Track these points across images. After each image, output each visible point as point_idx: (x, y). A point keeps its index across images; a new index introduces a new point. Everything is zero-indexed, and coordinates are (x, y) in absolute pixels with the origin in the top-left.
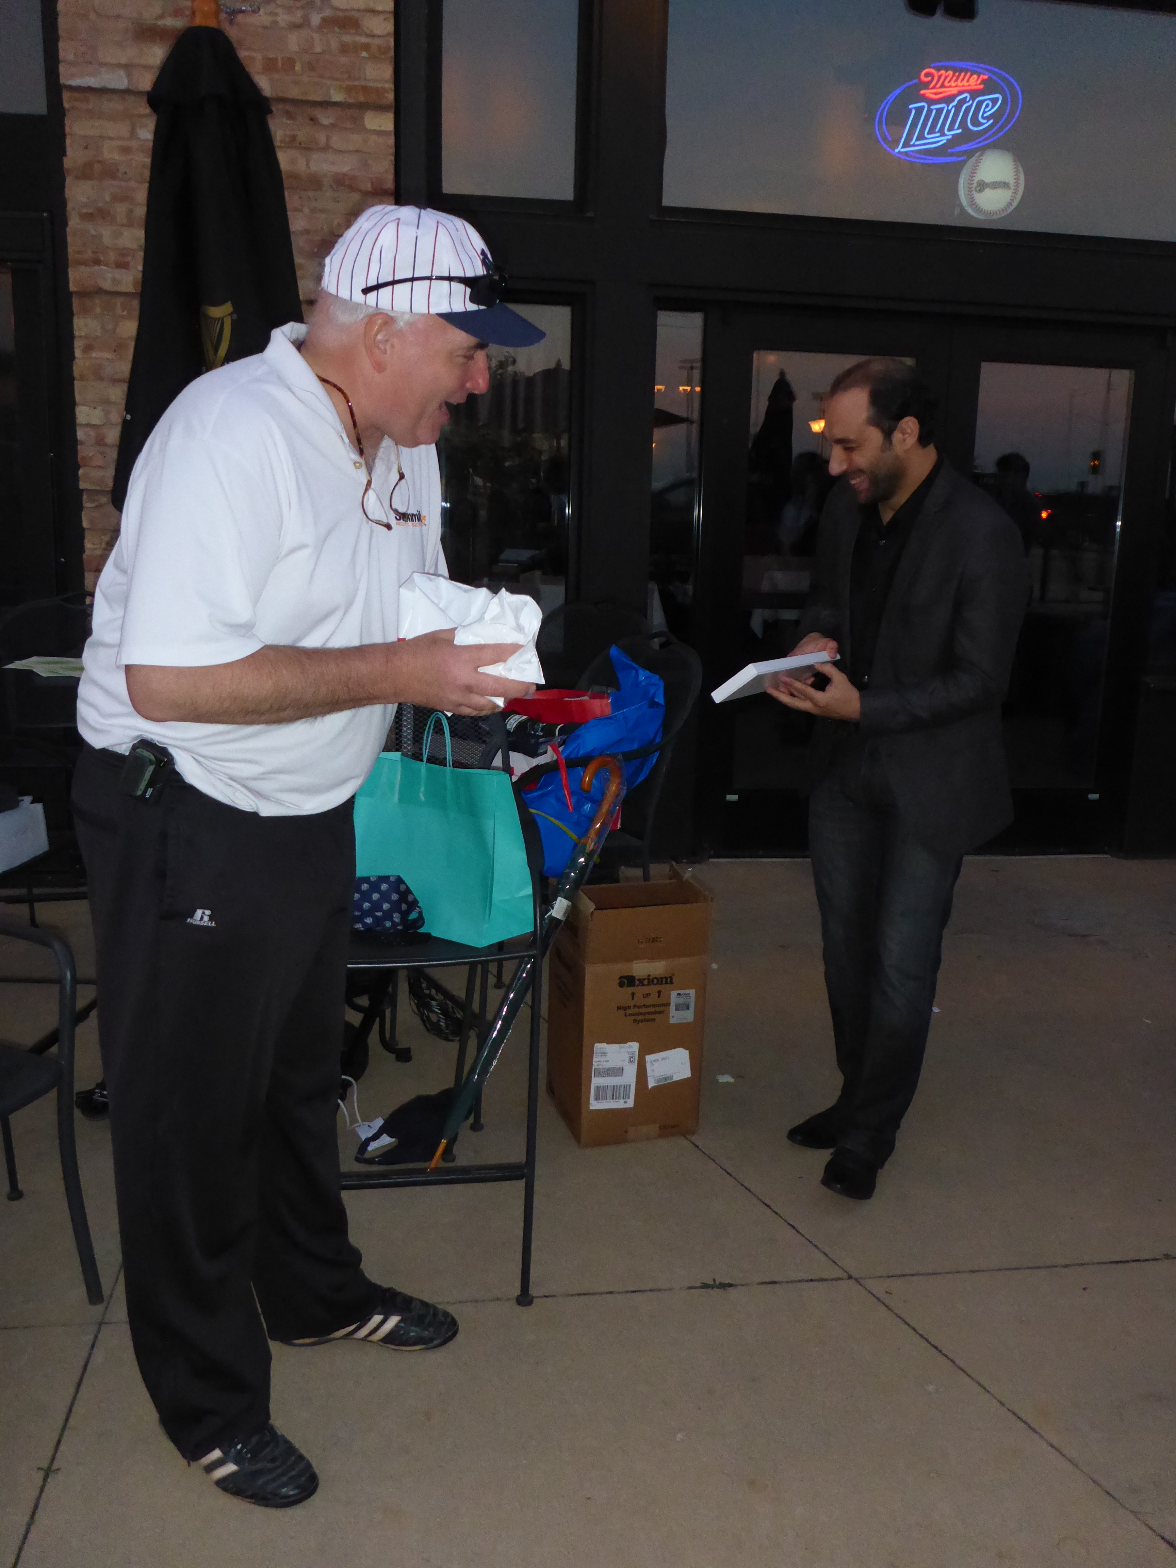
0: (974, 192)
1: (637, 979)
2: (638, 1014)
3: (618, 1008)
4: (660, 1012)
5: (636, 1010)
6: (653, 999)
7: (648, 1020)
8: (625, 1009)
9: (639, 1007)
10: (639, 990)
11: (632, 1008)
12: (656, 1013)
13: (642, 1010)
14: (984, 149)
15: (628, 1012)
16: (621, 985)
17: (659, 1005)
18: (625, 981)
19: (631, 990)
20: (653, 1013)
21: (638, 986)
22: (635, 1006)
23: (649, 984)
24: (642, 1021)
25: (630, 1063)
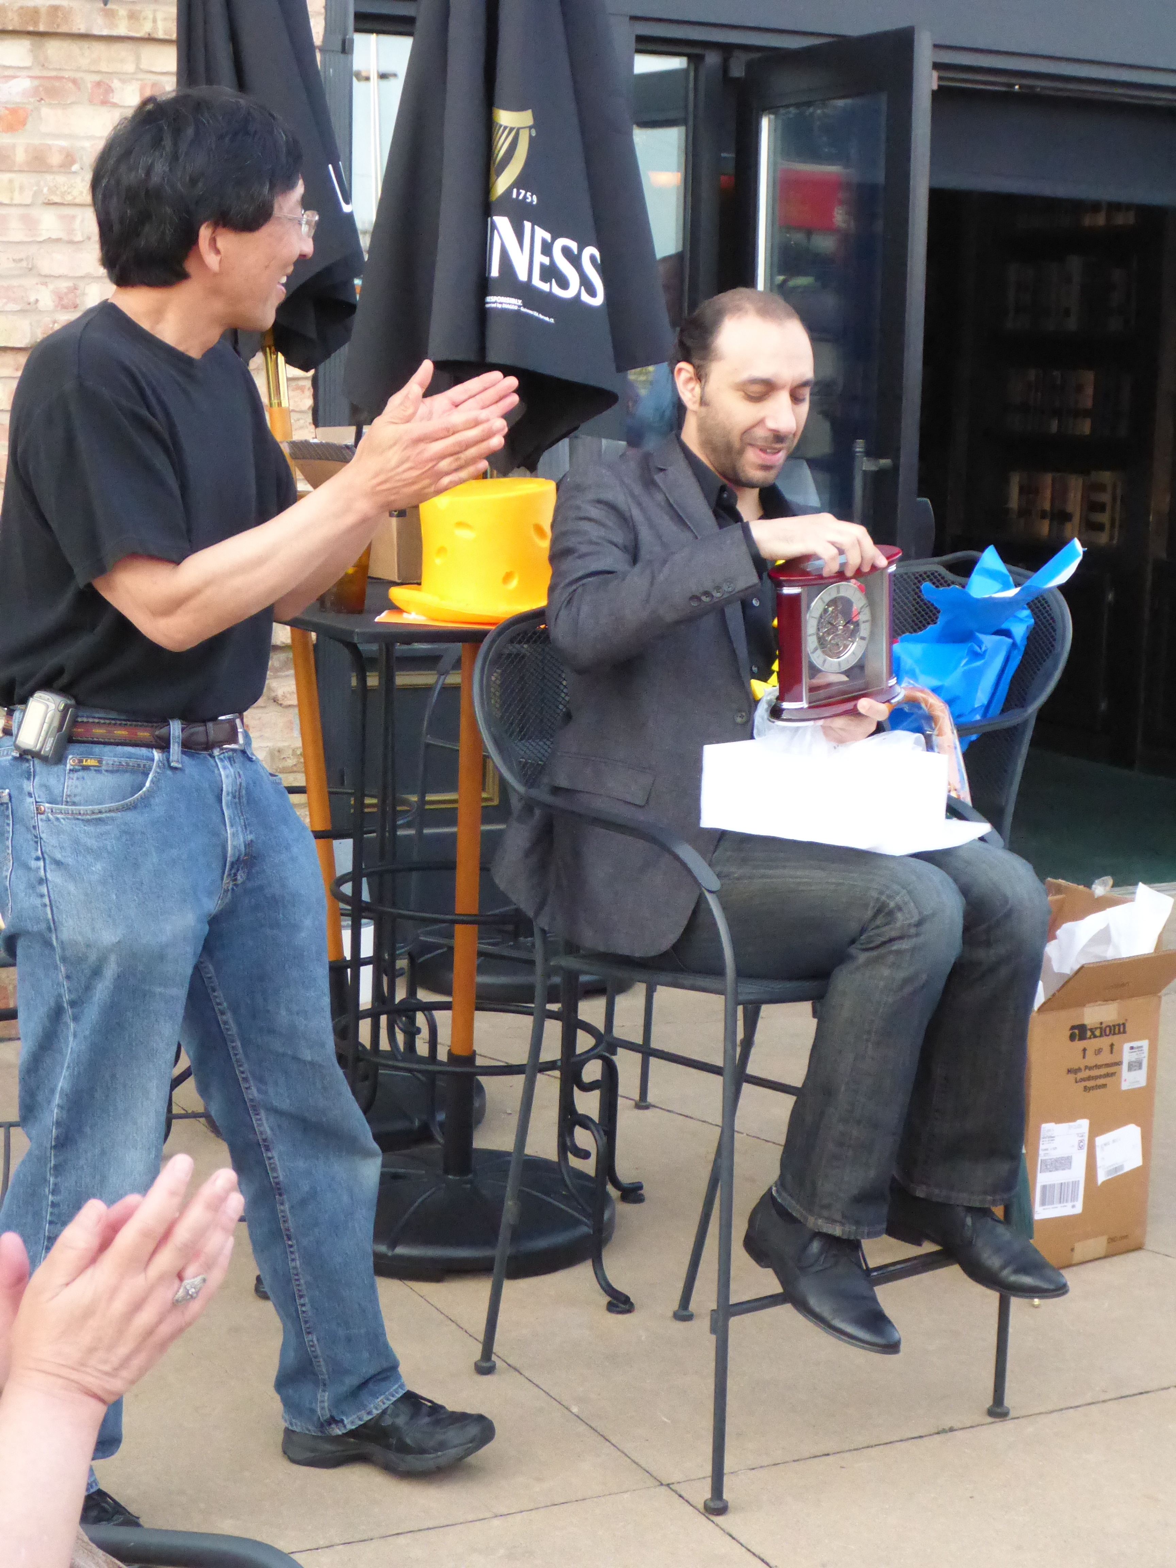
1: (1091, 1030)
2: (1089, 1078)
3: (1069, 1071)
4: (1114, 1074)
5: (1088, 1073)
6: (1106, 1057)
7: (1099, 1087)
8: (1075, 1072)
9: (1090, 1068)
10: (1091, 1044)
11: (1083, 1069)
12: (1108, 1075)
13: (1094, 1073)
15: (1080, 1075)
16: (1072, 1038)
17: (1113, 1065)
18: (1077, 1032)
19: (1083, 1044)
20: (1103, 1076)
21: (1090, 1038)
22: (1086, 1067)
23: (1101, 1036)
24: (1092, 1088)
25: (1081, 1148)
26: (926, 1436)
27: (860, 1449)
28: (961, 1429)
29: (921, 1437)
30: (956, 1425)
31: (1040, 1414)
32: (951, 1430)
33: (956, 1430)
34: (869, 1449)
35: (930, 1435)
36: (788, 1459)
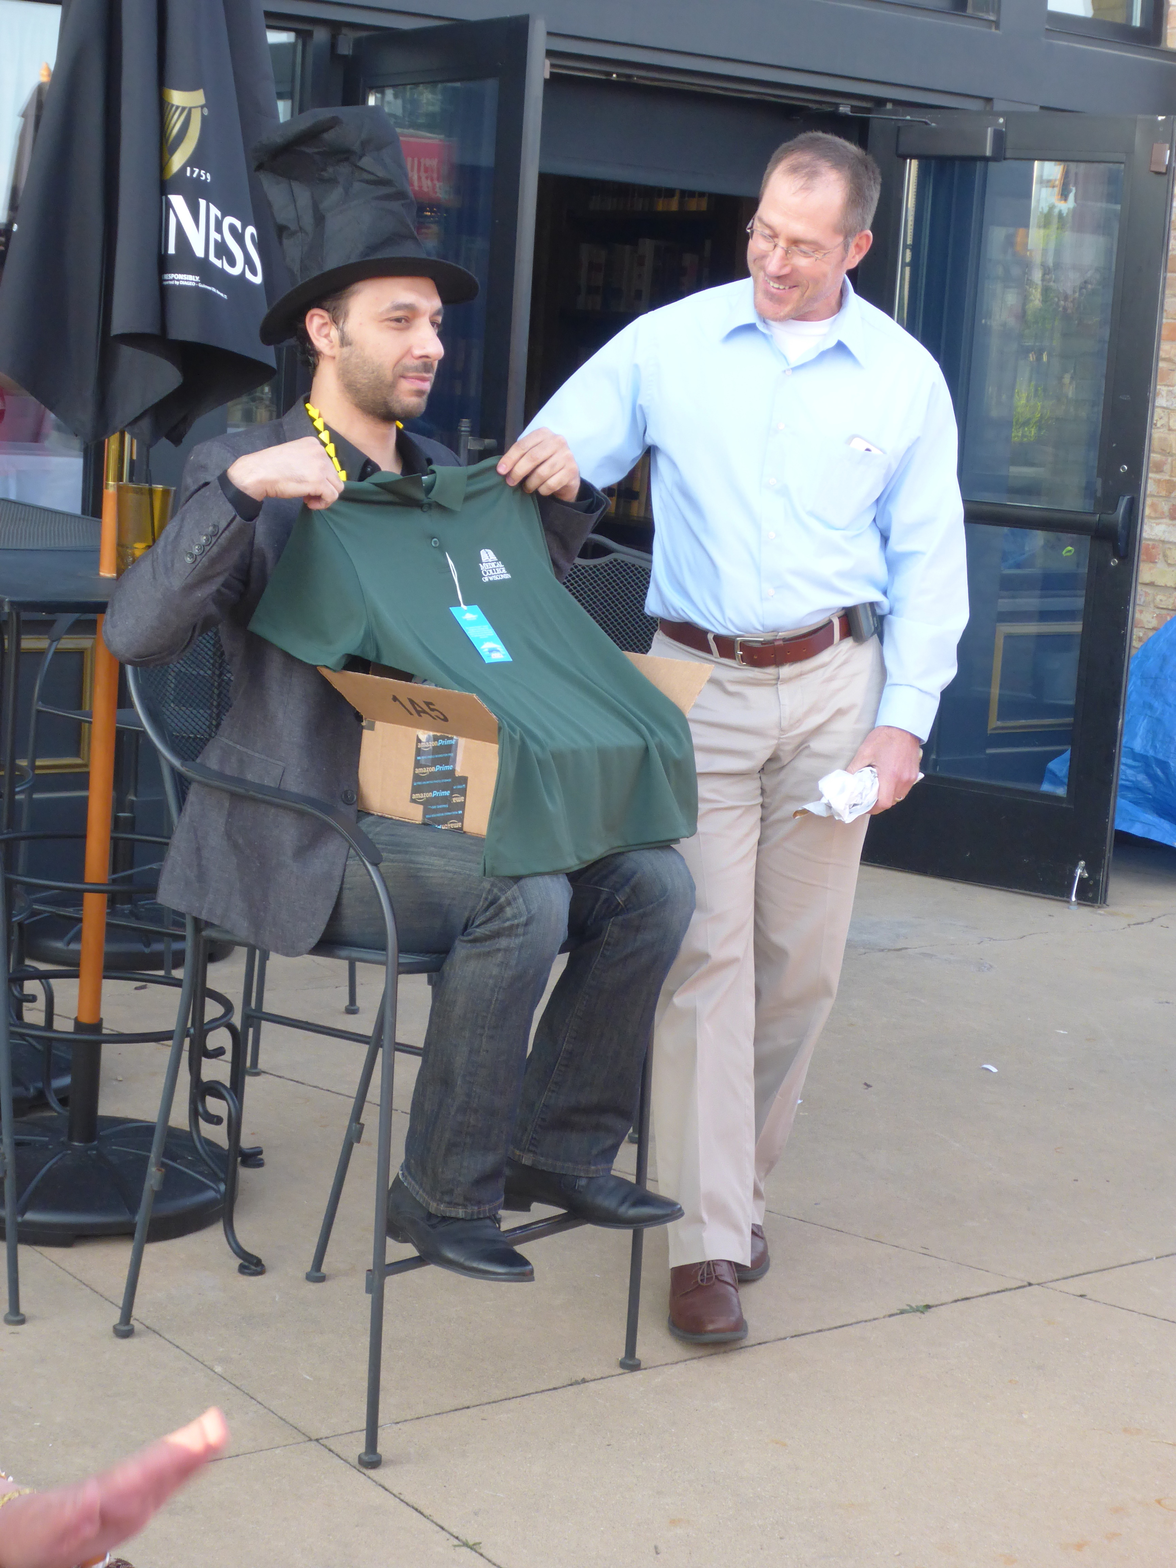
26: (560, 1388)
27: (498, 1401)
28: (592, 1381)
29: (555, 1389)
30: (588, 1376)
31: (666, 1364)
32: (584, 1381)
33: (588, 1382)
34: (508, 1401)
35: (564, 1387)
36: (430, 1413)
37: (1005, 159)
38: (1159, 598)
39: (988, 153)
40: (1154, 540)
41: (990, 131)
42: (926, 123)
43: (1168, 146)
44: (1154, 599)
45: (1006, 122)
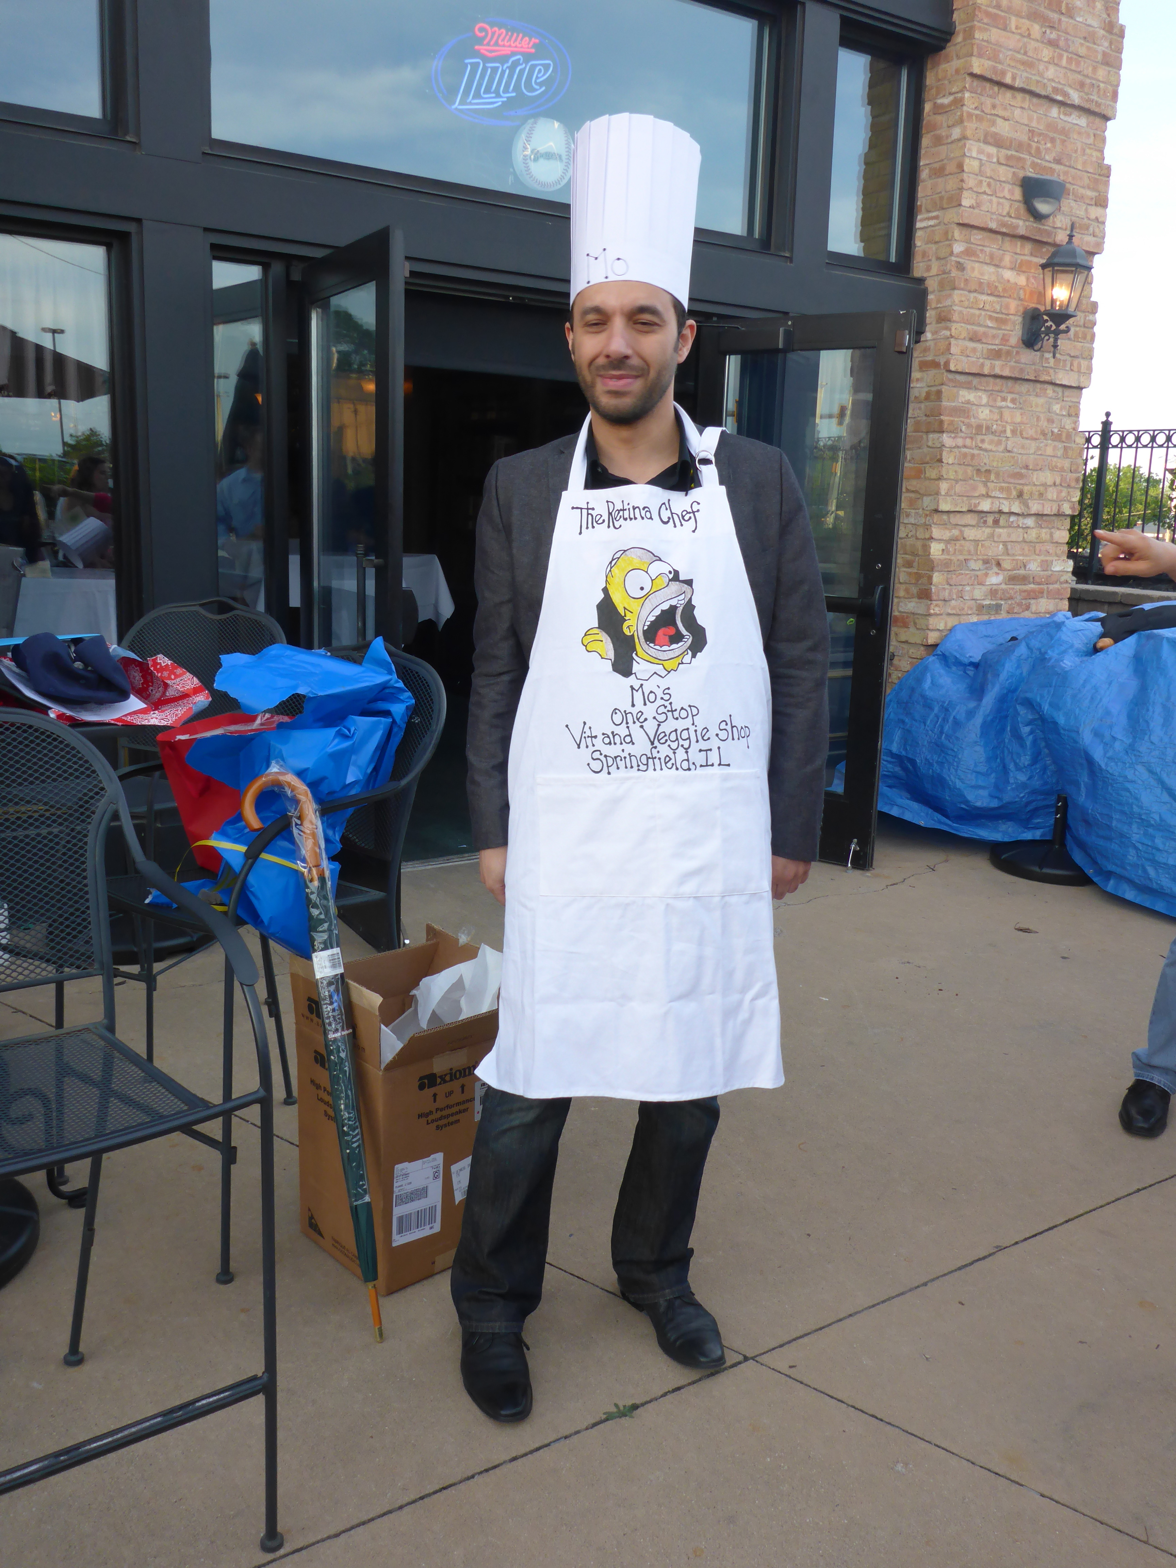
0: (528, 161)
1: (440, 1077)
2: (442, 1118)
3: (420, 1116)
4: (465, 1110)
5: (439, 1114)
6: (457, 1097)
7: (452, 1123)
8: (426, 1115)
9: (441, 1110)
10: (441, 1089)
11: (434, 1112)
12: (460, 1112)
13: (444, 1113)
14: (536, 116)
15: (430, 1118)
16: (422, 1087)
17: (464, 1102)
18: (426, 1081)
19: (433, 1090)
20: (457, 1113)
21: (440, 1084)
22: (437, 1110)
23: (451, 1080)
24: (445, 1125)
25: (436, 1178)
37: (793, 351)
38: (911, 651)
39: (781, 346)
40: (907, 613)
41: (781, 330)
42: (738, 328)
43: (907, 332)
44: (908, 652)
45: (793, 324)
